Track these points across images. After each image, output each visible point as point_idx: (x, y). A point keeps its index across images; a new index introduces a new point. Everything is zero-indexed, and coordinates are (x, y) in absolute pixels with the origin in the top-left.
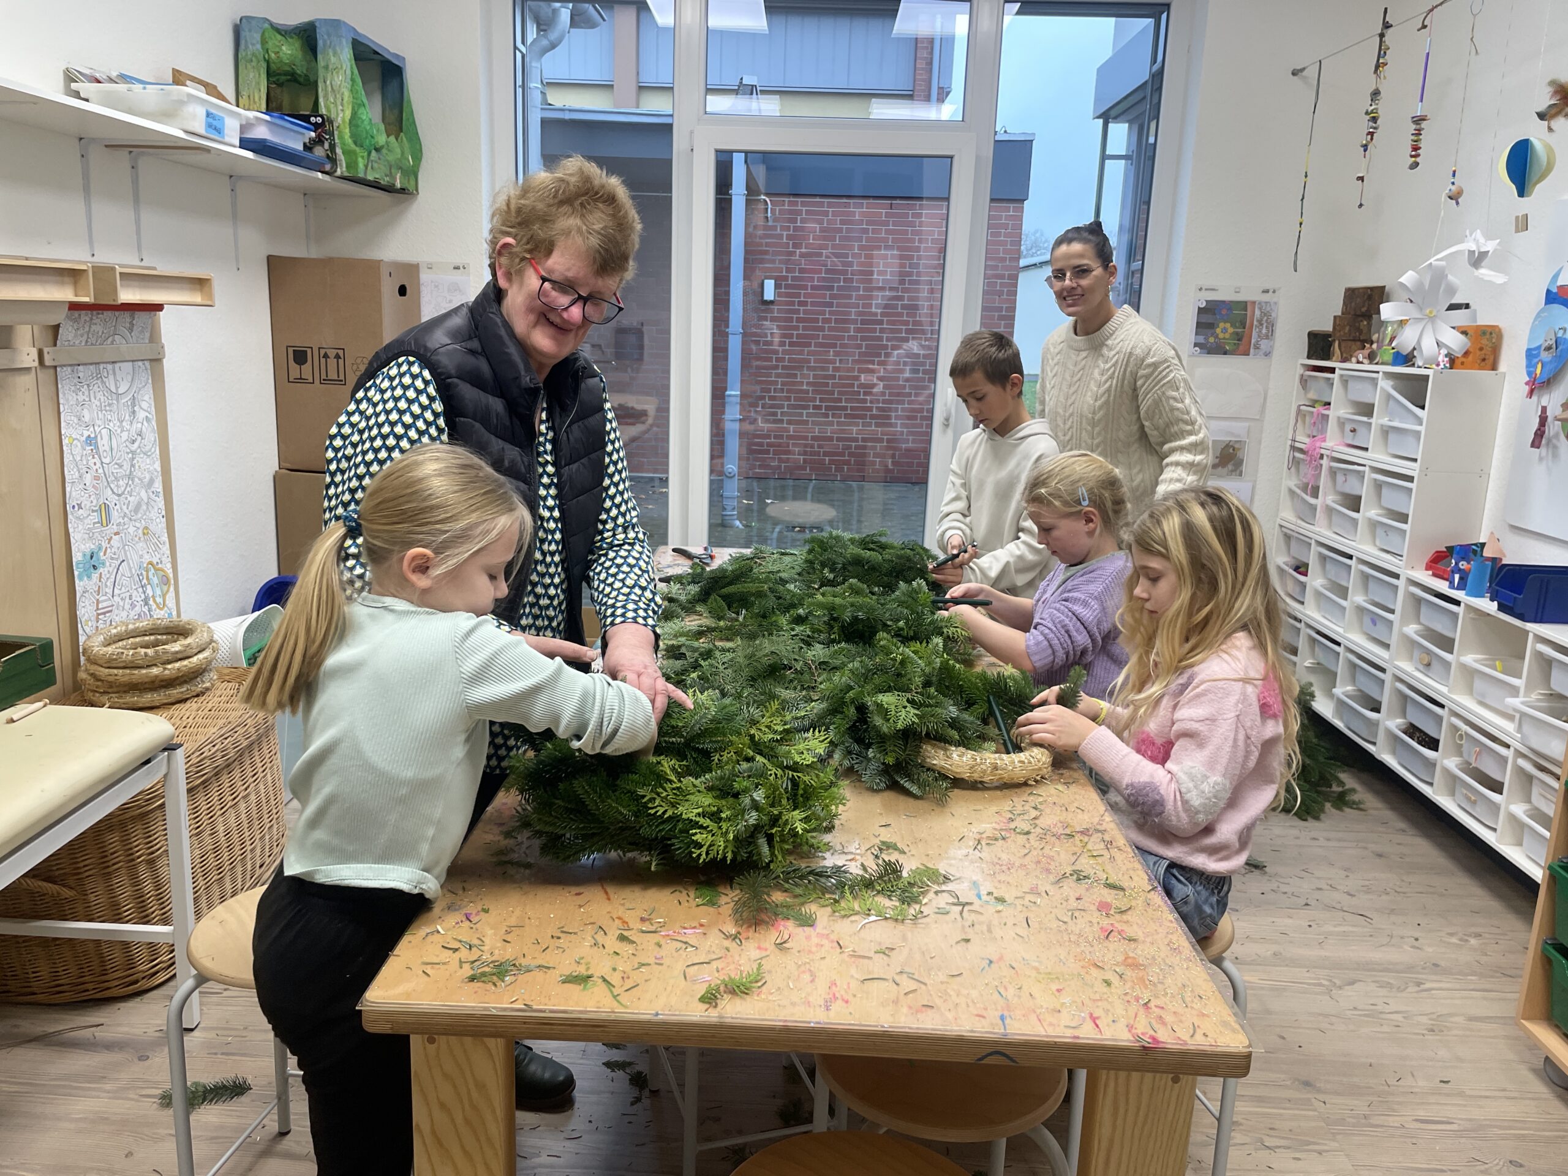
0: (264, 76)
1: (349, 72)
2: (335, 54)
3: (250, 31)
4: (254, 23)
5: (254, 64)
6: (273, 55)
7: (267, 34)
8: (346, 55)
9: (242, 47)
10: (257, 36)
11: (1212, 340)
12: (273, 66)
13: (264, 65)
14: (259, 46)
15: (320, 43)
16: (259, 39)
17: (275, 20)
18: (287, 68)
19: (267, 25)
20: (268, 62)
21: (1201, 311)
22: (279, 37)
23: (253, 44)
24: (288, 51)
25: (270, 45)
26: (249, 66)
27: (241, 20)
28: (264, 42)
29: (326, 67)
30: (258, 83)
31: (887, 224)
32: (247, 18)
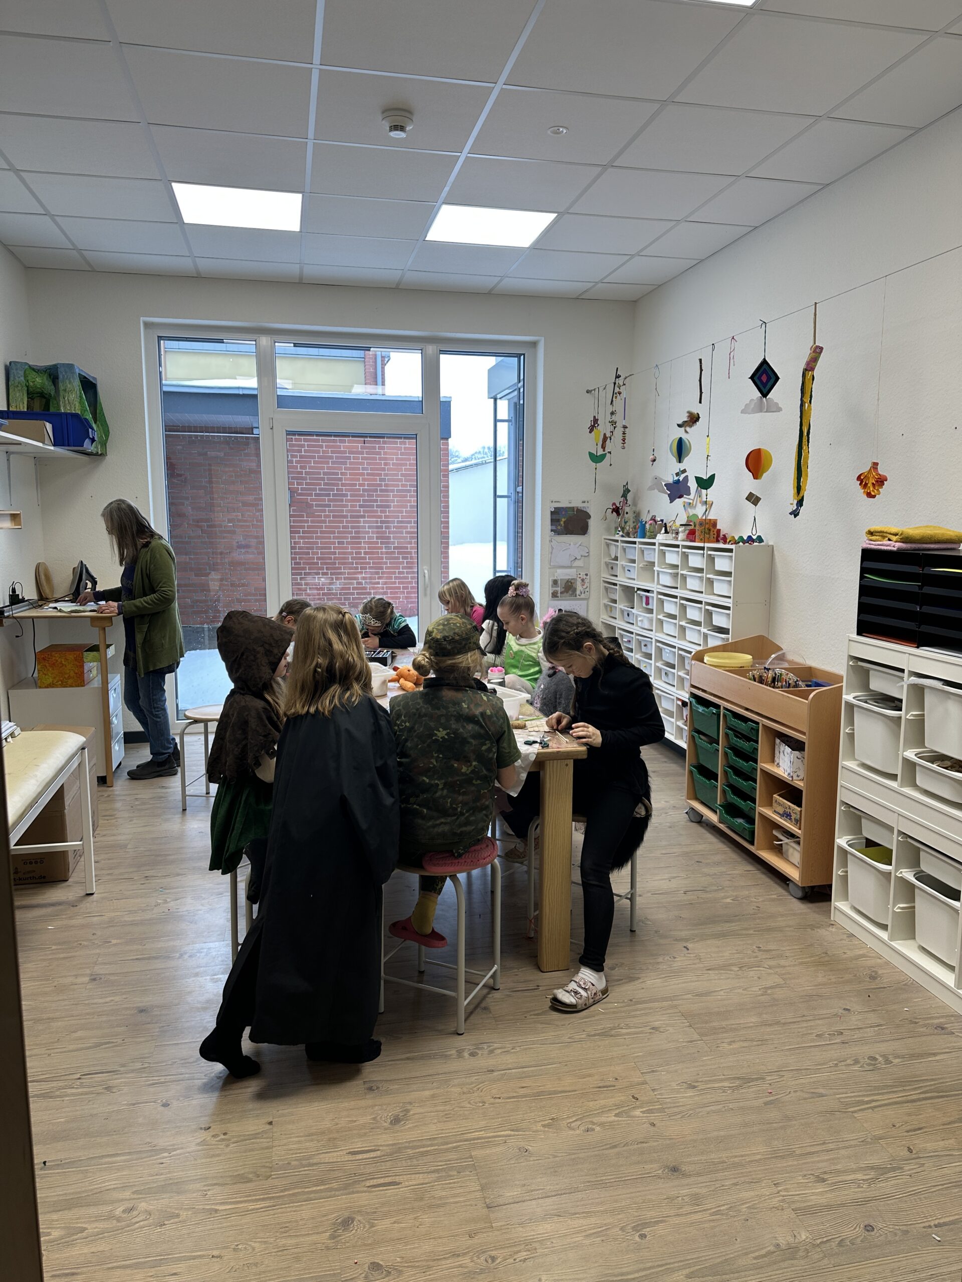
0: (25, 395)
1: (78, 392)
2: (70, 382)
3: (17, 369)
4: (19, 366)
5: (20, 388)
6: (31, 384)
7: (27, 372)
8: (77, 383)
9: (11, 379)
10: (22, 373)
11: (559, 527)
12: (31, 389)
13: (26, 389)
14: (22, 378)
15: (61, 377)
16: (22, 374)
17: (31, 363)
18: (39, 390)
19: (27, 367)
20: (28, 387)
21: (552, 513)
22: (34, 373)
23: (18, 377)
24: (39, 381)
25: (29, 378)
26: (16, 389)
27: (10, 363)
28: (25, 376)
29: (65, 390)
30: (22, 399)
31: (362, 453)
32: (15, 362)
